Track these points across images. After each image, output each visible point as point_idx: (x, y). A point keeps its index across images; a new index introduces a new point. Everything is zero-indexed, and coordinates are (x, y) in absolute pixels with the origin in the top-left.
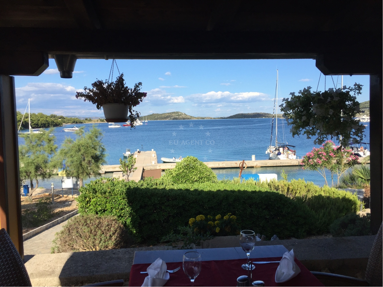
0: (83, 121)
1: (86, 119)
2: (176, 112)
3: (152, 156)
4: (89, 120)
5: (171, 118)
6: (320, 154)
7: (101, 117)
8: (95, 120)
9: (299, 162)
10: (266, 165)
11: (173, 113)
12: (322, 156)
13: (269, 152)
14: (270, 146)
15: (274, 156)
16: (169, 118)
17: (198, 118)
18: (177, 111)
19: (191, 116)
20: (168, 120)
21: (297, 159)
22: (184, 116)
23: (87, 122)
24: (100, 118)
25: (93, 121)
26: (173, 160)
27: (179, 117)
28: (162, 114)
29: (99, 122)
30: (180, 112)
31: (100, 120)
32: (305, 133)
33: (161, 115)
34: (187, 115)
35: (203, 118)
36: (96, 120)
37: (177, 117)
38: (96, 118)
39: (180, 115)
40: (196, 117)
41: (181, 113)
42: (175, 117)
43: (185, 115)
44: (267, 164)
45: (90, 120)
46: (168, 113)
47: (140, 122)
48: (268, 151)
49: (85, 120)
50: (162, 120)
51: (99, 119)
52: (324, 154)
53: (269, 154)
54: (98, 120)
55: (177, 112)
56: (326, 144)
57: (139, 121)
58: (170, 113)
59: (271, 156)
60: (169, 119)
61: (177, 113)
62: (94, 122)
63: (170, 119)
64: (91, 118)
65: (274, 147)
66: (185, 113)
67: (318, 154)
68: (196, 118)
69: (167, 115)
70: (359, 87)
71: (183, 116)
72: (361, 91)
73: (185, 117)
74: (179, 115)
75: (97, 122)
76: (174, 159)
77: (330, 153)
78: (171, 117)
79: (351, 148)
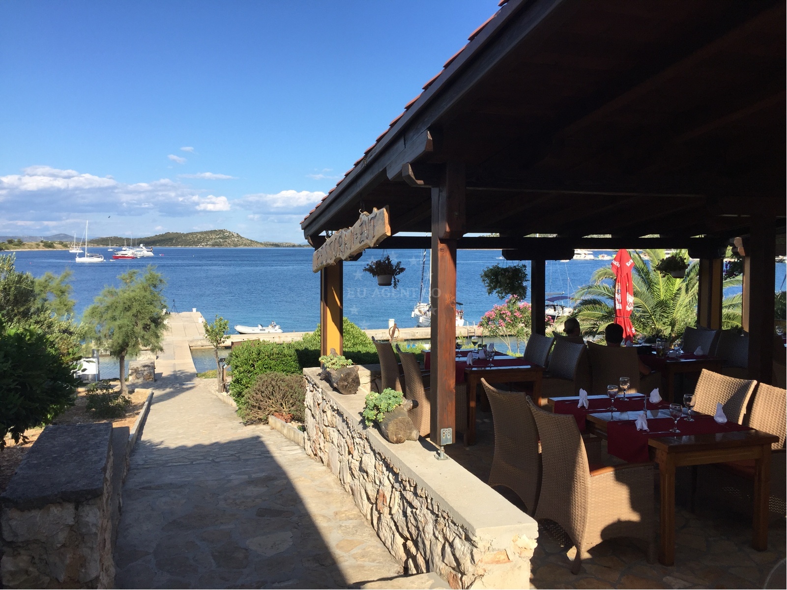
0: (3, 246)
1: (10, 242)
2: (219, 230)
3: (198, 322)
4: (16, 243)
5: (209, 243)
6: (503, 313)
7: (44, 237)
8: (30, 244)
9: (469, 332)
10: (413, 336)
11: (212, 232)
12: (506, 316)
13: (419, 313)
14: (420, 303)
15: (426, 320)
16: (203, 244)
17: (266, 244)
18: (221, 229)
19: (251, 241)
20: (201, 246)
21: (465, 327)
22: (236, 240)
23: (13, 249)
24: (44, 241)
25: (26, 246)
26: (261, 330)
27: (226, 241)
28: (187, 234)
29: (42, 249)
30: (228, 230)
31: (43, 244)
32: (496, 292)
33: (184, 236)
34: (241, 238)
35: (277, 245)
36: (34, 243)
37: (221, 240)
38: (32, 238)
39: (228, 236)
40: (263, 242)
41: (230, 233)
42: (216, 242)
43: (238, 237)
44: (415, 336)
45: (20, 243)
46: (202, 233)
47: (148, 251)
48: (416, 312)
49: (7, 242)
50: (188, 247)
51: (42, 242)
52: (508, 314)
53: (417, 317)
54: (38, 245)
55: (222, 231)
56: (510, 301)
57: (144, 248)
58: (206, 233)
59: (421, 321)
60: (203, 246)
61: (220, 234)
62: (29, 248)
63: (206, 245)
64: (21, 240)
65: (426, 304)
66: (237, 234)
67: (501, 314)
68: (261, 244)
69: (198, 237)
70: (525, 266)
71: (233, 239)
72: (526, 269)
73: (238, 241)
74: (224, 238)
75: (37, 248)
76: (260, 327)
77: (515, 312)
78: (208, 241)
79: (553, 307)
